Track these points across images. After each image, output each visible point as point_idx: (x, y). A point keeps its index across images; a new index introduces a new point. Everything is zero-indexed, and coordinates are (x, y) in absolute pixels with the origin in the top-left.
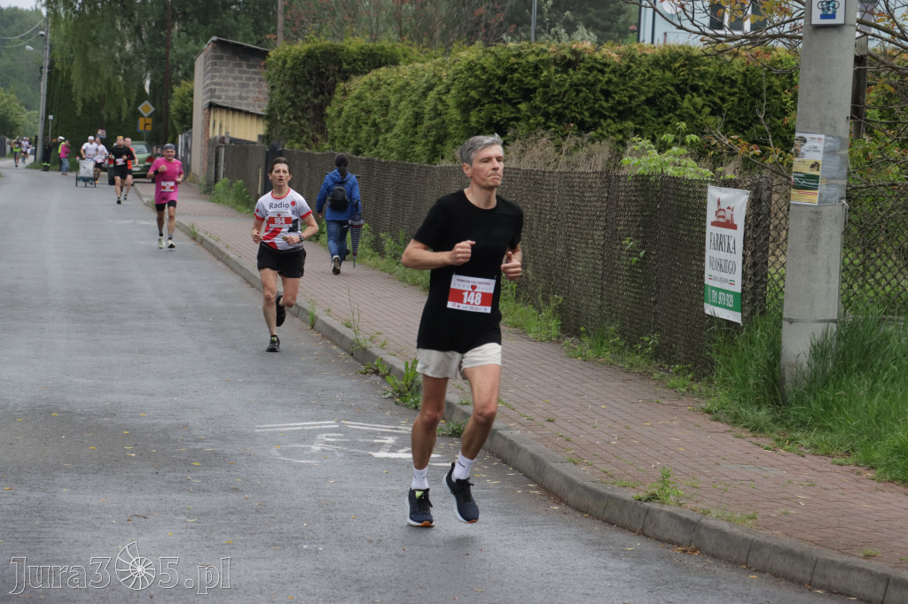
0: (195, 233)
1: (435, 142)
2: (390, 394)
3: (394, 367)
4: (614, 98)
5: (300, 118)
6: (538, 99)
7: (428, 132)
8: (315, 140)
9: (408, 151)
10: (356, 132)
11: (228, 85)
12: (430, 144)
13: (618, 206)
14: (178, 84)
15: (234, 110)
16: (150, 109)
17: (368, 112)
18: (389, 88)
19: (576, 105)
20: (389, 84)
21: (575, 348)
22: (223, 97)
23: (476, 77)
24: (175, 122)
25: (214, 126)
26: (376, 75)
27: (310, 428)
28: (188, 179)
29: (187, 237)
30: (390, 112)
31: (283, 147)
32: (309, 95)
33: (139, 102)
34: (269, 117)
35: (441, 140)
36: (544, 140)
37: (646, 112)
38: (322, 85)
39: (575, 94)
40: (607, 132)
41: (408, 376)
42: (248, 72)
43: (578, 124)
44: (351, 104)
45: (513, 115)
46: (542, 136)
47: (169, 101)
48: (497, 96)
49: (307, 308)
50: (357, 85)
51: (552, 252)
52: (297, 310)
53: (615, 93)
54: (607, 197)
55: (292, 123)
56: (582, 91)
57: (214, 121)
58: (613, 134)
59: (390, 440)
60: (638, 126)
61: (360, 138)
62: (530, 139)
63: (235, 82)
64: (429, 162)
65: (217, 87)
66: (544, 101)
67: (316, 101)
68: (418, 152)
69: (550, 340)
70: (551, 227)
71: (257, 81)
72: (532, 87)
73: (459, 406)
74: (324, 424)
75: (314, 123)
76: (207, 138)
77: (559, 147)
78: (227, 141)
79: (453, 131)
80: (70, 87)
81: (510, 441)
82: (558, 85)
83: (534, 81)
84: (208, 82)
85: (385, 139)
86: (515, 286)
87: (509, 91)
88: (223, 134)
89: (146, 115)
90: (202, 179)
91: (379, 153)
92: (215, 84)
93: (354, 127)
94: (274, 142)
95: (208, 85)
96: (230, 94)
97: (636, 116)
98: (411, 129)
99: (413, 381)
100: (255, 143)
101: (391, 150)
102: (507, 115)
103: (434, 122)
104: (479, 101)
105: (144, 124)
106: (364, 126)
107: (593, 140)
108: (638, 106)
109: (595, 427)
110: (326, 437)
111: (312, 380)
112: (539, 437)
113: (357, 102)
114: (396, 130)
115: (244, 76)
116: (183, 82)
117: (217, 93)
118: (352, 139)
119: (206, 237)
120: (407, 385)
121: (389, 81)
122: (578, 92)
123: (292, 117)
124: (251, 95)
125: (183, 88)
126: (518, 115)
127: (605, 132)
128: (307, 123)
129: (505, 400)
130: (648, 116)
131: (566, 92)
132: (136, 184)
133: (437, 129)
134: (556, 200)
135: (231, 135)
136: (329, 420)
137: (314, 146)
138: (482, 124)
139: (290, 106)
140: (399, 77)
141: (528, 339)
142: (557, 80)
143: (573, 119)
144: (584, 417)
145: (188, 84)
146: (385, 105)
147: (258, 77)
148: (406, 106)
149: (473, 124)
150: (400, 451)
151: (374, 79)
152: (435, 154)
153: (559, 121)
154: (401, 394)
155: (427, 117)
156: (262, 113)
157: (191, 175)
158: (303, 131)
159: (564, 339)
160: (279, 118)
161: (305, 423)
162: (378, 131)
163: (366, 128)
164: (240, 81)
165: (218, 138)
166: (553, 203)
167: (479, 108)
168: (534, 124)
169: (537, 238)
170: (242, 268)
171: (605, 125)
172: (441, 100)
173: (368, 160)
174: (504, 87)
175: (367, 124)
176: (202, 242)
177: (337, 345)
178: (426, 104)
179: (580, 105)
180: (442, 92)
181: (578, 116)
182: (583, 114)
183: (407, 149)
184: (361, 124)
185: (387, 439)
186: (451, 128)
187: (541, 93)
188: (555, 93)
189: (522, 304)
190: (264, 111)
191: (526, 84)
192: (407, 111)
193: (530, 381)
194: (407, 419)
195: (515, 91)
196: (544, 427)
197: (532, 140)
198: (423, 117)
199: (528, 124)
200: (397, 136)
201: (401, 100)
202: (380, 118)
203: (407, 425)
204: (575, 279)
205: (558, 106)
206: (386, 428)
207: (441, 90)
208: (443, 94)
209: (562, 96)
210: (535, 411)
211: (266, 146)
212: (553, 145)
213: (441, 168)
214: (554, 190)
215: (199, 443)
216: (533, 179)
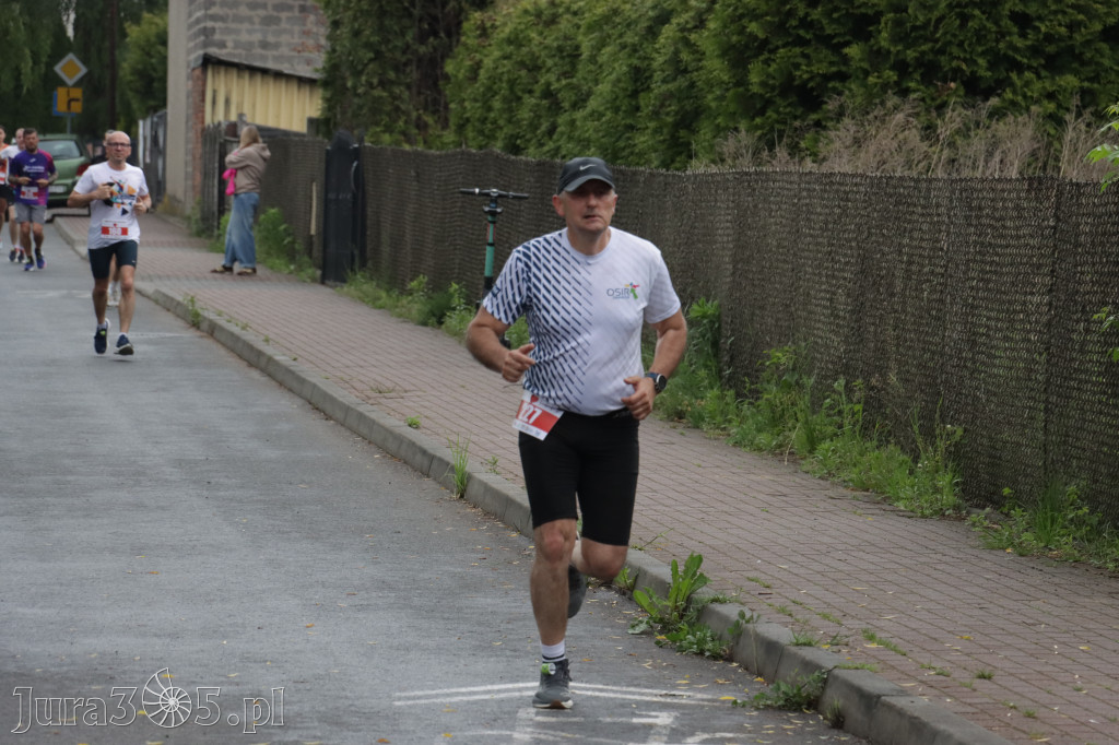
0: (197, 315)
1: (677, 126)
2: (643, 627)
3: (645, 573)
4: (1037, 29)
5: (392, 83)
6: (884, 35)
7: (662, 105)
8: (421, 126)
9: (621, 144)
10: (510, 110)
11: (238, 19)
12: (665, 131)
13: (1077, 245)
14: (137, 20)
15: (253, 70)
16: (79, 70)
17: (534, 68)
18: (576, 20)
19: (961, 45)
20: (575, 14)
21: (996, 531)
22: (230, 44)
24: (130, 94)
25: (214, 102)
27: (502, 696)
28: (160, 207)
29: (180, 323)
30: (580, 67)
31: (361, 141)
32: (409, 37)
33: (56, 56)
34: (331, 82)
35: (689, 119)
36: (900, 117)
37: (1102, 56)
38: (435, 19)
39: (958, 22)
40: (1025, 96)
41: (679, 590)
43: (963, 83)
44: (497, 54)
45: (834, 69)
46: (896, 108)
47: (117, 53)
48: (802, 32)
49: (447, 459)
50: (509, 14)
51: (937, 339)
52: (426, 463)
53: (1040, 18)
54: (1055, 228)
55: (378, 92)
56: (974, 16)
57: (215, 92)
58: (1037, 102)
59: (664, 719)
60: (1086, 84)
61: (519, 121)
62: (871, 117)
63: (252, 13)
64: (666, 165)
65: (218, 25)
66: (895, 40)
67: (422, 49)
68: (641, 147)
69: (940, 514)
70: (933, 291)
71: (296, 13)
72: (870, 12)
73: (794, 649)
75: (419, 93)
76: (199, 126)
77: (929, 131)
79: (713, 105)
81: (912, 718)
84: (199, 14)
85: (572, 123)
86: (858, 407)
87: (825, 21)
88: (233, 117)
89: (70, 82)
90: (190, 206)
91: (558, 149)
92: (214, 18)
93: (505, 100)
94: (341, 132)
95: (198, 21)
96: (244, 37)
97: (1083, 63)
98: (626, 101)
99: (689, 600)
100: (303, 135)
102: (822, 68)
103: (671, 86)
104: (765, 42)
105: (67, 101)
106: (526, 96)
107: (997, 114)
108: (1088, 43)
109: (1079, 690)
111: (484, 601)
112: (969, 709)
113: (509, 49)
114: (593, 104)
116: (146, 15)
117: (217, 37)
118: (501, 122)
119: (221, 322)
120: (677, 607)
121: (575, 7)
122: (964, 18)
123: (375, 81)
124: (284, 39)
125: (145, 26)
126: (844, 69)
127: (1020, 98)
128: (406, 95)
129: (880, 635)
130: (1107, 62)
131: (940, 20)
132: (58, 220)
133: (679, 100)
134: (943, 236)
137: (420, 138)
138: (773, 88)
139: (371, 60)
141: (896, 512)
143: (956, 74)
144: (1049, 668)
145: (157, 20)
146: (570, 56)
148: (614, 57)
149: (755, 89)
150: (687, 740)
151: (543, 3)
152: (678, 149)
153: (927, 79)
154: (666, 626)
155: (658, 76)
156: (315, 76)
157: (166, 200)
158: (397, 109)
159: (968, 513)
160: (349, 84)
161: (489, 687)
162: (556, 107)
163: (530, 101)
164: (262, 13)
165: (223, 126)
166: (938, 241)
167: (766, 55)
168: (876, 84)
169: (904, 311)
170: (302, 381)
171: (1019, 83)
172: (687, 42)
173: (539, 164)
174: (816, 14)
175: (530, 92)
176: (213, 331)
177: (517, 530)
178: (657, 51)
179: (970, 45)
180: (689, 26)
181: (964, 67)
182: (975, 62)
183: (617, 140)
184: (520, 94)
185: (656, 717)
186: (710, 97)
187: (890, 23)
188: (918, 23)
189: (875, 443)
190: (316, 70)
191: (859, 7)
192: (616, 65)
193: (922, 596)
194: (687, 676)
195: (837, 21)
196: (975, 690)
197: (876, 117)
198: (651, 77)
199: (865, 86)
200: (596, 115)
201: (602, 44)
202: (558, 80)
203: (690, 686)
204: (988, 392)
205: (925, 48)
206: (651, 695)
207: (687, 22)
208: (690, 30)
209: (932, 28)
210: (948, 658)
211: (326, 141)
212: (919, 126)
213: (696, 176)
214: (939, 215)
215: (290, 731)
216: (893, 197)
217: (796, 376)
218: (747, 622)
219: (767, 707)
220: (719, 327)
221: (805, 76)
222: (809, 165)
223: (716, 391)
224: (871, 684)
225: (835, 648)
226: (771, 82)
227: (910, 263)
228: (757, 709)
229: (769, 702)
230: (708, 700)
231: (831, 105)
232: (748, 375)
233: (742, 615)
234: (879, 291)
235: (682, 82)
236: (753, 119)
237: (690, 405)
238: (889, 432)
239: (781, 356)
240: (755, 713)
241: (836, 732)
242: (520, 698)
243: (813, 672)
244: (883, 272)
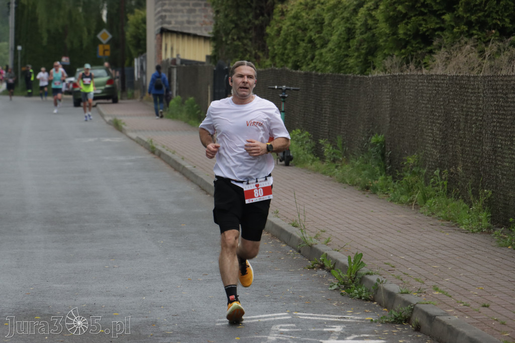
0: (153, 148)
1: (367, 54)
2: (336, 287)
3: (339, 262)
5: (243, 38)
6: (461, 9)
7: (360, 45)
8: (257, 58)
9: (343, 63)
10: (295, 49)
11: (177, 11)
12: (362, 57)
14: (132, 12)
15: (183, 34)
16: (108, 36)
18: (323, 7)
19: (497, 12)
20: (322, 4)
21: (505, 238)
22: (173, 22)
24: (131, 47)
27: (266, 320)
28: (144, 98)
29: (147, 151)
30: (324, 28)
31: (229, 65)
32: (250, 17)
33: (98, 30)
34: (215, 39)
35: (372, 51)
36: (468, 47)
38: (262, 8)
41: (352, 269)
43: (498, 30)
44: (289, 23)
45: (438, 26)
46: (466, 43)
47: (124, 29)
48: (423, 9)
50: (294, 5)
51: (479, 150)
55: (236, 43)
57: (166, 45)
61: (298, 54)
62: (454, 47)
63: (183, 8)
64: (362, 73)
65: (167, 14)
66: (466, 11)
67: (257, 22)
68: (351, 64)
69: (481, 231)
70: (477, 127)
71: (203, 7)
73: (400, 295)
74: (278, 316)
75: (256, 42)
76: (160, 61)
77: (482, 52)
78: (178, 62)
79: (382, 44)
80: (35, 19)
81: (449, 326)
84: (159, 9)
85: (321, 54)
88: (175, 56)
89: (104, 42)
91: (315, 67)
92: (165, 11)
93: (292, 44)
94: (220, 62)
95: (159, 12)
96: (180, 19)
98: (344, 44)
99: (356, 274)
100: (203, 63)
101: (327, 63)
102: (432, 26)
104: (406, 14)
105: (103, 51)
106: (301, 43)
110: (281, 327)
111: (265, 276)
112: (476, 321)
113: (294, 21)
114: (330, 45)
115: (192, 2)
116: (136, 10)
117: (167, 19)
118: (291, 55)
119: (164, 150)
120: (351, 277)
123: (235, 37)
124: (198, 19)
125: (136, 16)
126: (442, 25)
128: (250, 43)
129: (441, 288)
132: (98, 105)
133: (368, 42)
134: (481, 102)
135: (182, 57)
136: (282, 312)
138: (410, 36)
139: (233, 28)
141: (461, 231)
143: (495, 26)
145: (142, 12)
146: (319, 23)
147: (203, 2)
148: (339, 23)
149: (401, 36)
150: (348, 338)
152: (367, 65)
153: (481, 29)
154: (346, 286)
155: (358, 31)
156: (209, 36)
158: (246, 50)
159: (494, 230)
160: (224, 39)
161: (261, 316)
162: (314, 47)
163: (303, 44)
164: (187, 7)
165: (170, 60)
166: (478, 105)
167: (406, 20)
168: (457, 32)
169: (465, 138)
170: (197, 177)
172: (371, 16)
173: (306, 74)
175: (303, 40)
176: (160, 155)
177: (285, 243)
178: (357, 20)
179: (501, 13)
180: (372, 8)
181: (499, 23)
182: (504, 21)
183: (341, 62)
184: (299, 41)
185: (335, 328)
186: (381, 40)
187: (463, 4)
188: (477, 3)
189: (453, 199)
190: (210, 33)
192: (340, 27)
193: (464, 270)
194: (352, 309)
195: (439, 3)
196: (480, 312)
197: (456, 48)
198: (354, 32)
199: (453, 33)
200: (331, 50)
201: (334, 18)
202: (315, 35)
203: (352, 314)
204: (502, 174)
205: (480, 14)
206: (334, 318)
207: (371, 6)
208: (372, 10)
209: (483, 5)
210: (470, 298)
211: (214, 66)
212: (477, 51)
213: (373, 78)
214: (479, 93)
215: (167, 338)
216: (459, 84)
217: (418, 169)
218: (380, 283)
219: (387, 322)
220: (385, 147)
221: (425, 30)
222: (424, 71)
223: (383, 177)
224: (432, 310)
225: (419, 295)
226: (409, 33)
227: (467, 115)
228: (382, 323)
229: (387, 320)
230: (360, 320)
231: (436, 43)
232: (397, 168)
233: (378, 280)
234: (453, 128)
235: (368, 34)
236: (401, 50)
237: (372, 183)
238: (459, 194)
239: (411, 160)
240: (381, 325)
241: (416, 333)
242: (274, 321)
243: (407, 306)
244: (455, 120)
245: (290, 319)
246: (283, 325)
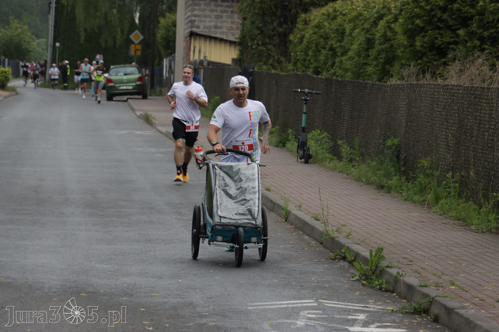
1: (385, 63)
2: (357, 277)
3: (360, 254)
5: (267, 44)
6: (475, 25)
7: (379, 55)
8: (280, 62)
9: (361, 71)
10: (316, 56)
11: (206, 16)
12: (380, 65)
14: (164, 16)
15: (211, 38)
16: (140, 37)
18: (344, 18)
20: (344, 15)
22: (202, 27)
23: (421, 7)
24: (160, 48)
26: (332, 7)
27: (294, 305)
30: (345, 38)
31: (254, 68)
32: (275, 24)
33: (131, 31)
34: (241, 44)
35: (390, 61)
36: (480, 60)
38: (286, 17)
41: (373, 262)
42: (222, 6)
44: (311, 32)
45: (452, 40)
46: (478, 57)
47: (156, 31)
48: (439, 24)
49: (281, 204)
50: (316, 15)
51: (491, 156)
52: (272, 206)
55: (261, 48)
57: (194, 47)
61: (319, 61)
62: (467, 60)
63: (211, 14)
64: (379, 80)
65: (197, 19)
66: (479, 27)
67: (281, 30)
68: (369, 72)
69: (490, 231)
70: (489, 135)
71: (230, 13)
72: (469, 15)
73: (419, 288)
74: (305, 303)
75: (279, 48)
76: (188, 60)
77: (492, 67)
78: (205, 64)
79: (400, 54)
80: (73, 19)
81: (466, 319)
82: (492, 13)
83: (471, 10)
84: (189, 14)
85: (341, 62)
87: (449, 19)
88: (202, 58)
89: (136, 42)
91: (335, 73)
92: (195, 16)
93: (314, 51)
94: (246, 64)
95: (189, 17)
96: (208, 24)
98: (364, 53)
99: (377, 266)
101: (347, 70)
102: (448, 39)
104: (423, 28)
105: (134, 50)
106: (323, 50)
110: (308, 313)
111: (291, 265)
112: (492, 315)
113: (316, 30)
114: (350, 53)
115: (219, 9)
116: (168, 14)
117: (196, 24)
118: (312, 61)
120: (371, 269)
121: (344, 12)
123: (260, 43)
124: (224, 24)
125: (167, 19)
126: (457, 40)
128: (273, 49)
129: (457, 283)
132: (129, 100)
133: (386, 52)
134: (494, 112)
135: (208, 59)
136: (309, 299)
137: (279, 67)
138: (426, 48)
139: (259, 34)
140: (353, 9)
141: (471, 230)
142: (492, 9)
145: (172, 16)
146: (341, 33)
147: (230, 10)
148: (359, 34)
149: (418, 48)
150: (371, 326)
151: (331, 10)
152: (385, 73)
153: (493, 44)
154: (367, 277)
155: (377, 42)
156: (234, 40)
158: (269, 55)
160: (249, 44)
161: (289, 302)
162: (335, 55)
163: (324, 52)
164: (215, 13)
165: (198, 61)
166: (492, 114)
167: (423, 34)
168: (470, 46)
169: (477, 144)
172: (390, 28)
173: (327, 79)
174: (445, 16)
175: (325, 48)
177: (308, 235)
178: (377, 31)
180: (391, 21)
183: (360, 69)
184: (320, 49)
185: (359, 316)
186: (399, 51)
187: (477, 20)
188: (489, 20)
189: (464, 200)
190: (236, 38)
191: (464, 13)
192: (360, 37)
193: (477, 267)
194: (374, 299)
195: (454, 19)
196: (495, 307)
197: (470, 61)
198: (374, 43)
199: (466, 47)
200: (351, 58)
201: (354, 28)
202: (336, 43)
203: (374, 303)
205: (493, 31)
206: (357, 306)
207: (390, 19)
208: (391, 23)
209: (495, 23)
210: (485, 293)
211: (239, 68)
212: (488, 64)
213: (391, 85)
214: (492, 103)
215: (203, 319)
216: (473, 95)
217: (431, 172)
218: (400, 276)
219: (406, 313)
220: (400, 150)
221: (440, 43)
222: (440, 81)
223: (397, 177)
224: (450, 304)
225: (437, 288)
226: (425, 45)
227: (480, 123)
228: (402, 313)
229: (407, 311)
230: (381, 309)
231: (450, 55)
232: (411, 170)
233: (398, 273)
234: (466, 135)
235: (387, 45)
236: (417, 61)
237: (387, 183)
238: (470, 197)
239: (425, 162)
240: (401, 315)
241: (435, 324)
242: (302, 307)
243: (427, 298)
244: (469, 127)
245: (316, 306)
246: (310, 312)
